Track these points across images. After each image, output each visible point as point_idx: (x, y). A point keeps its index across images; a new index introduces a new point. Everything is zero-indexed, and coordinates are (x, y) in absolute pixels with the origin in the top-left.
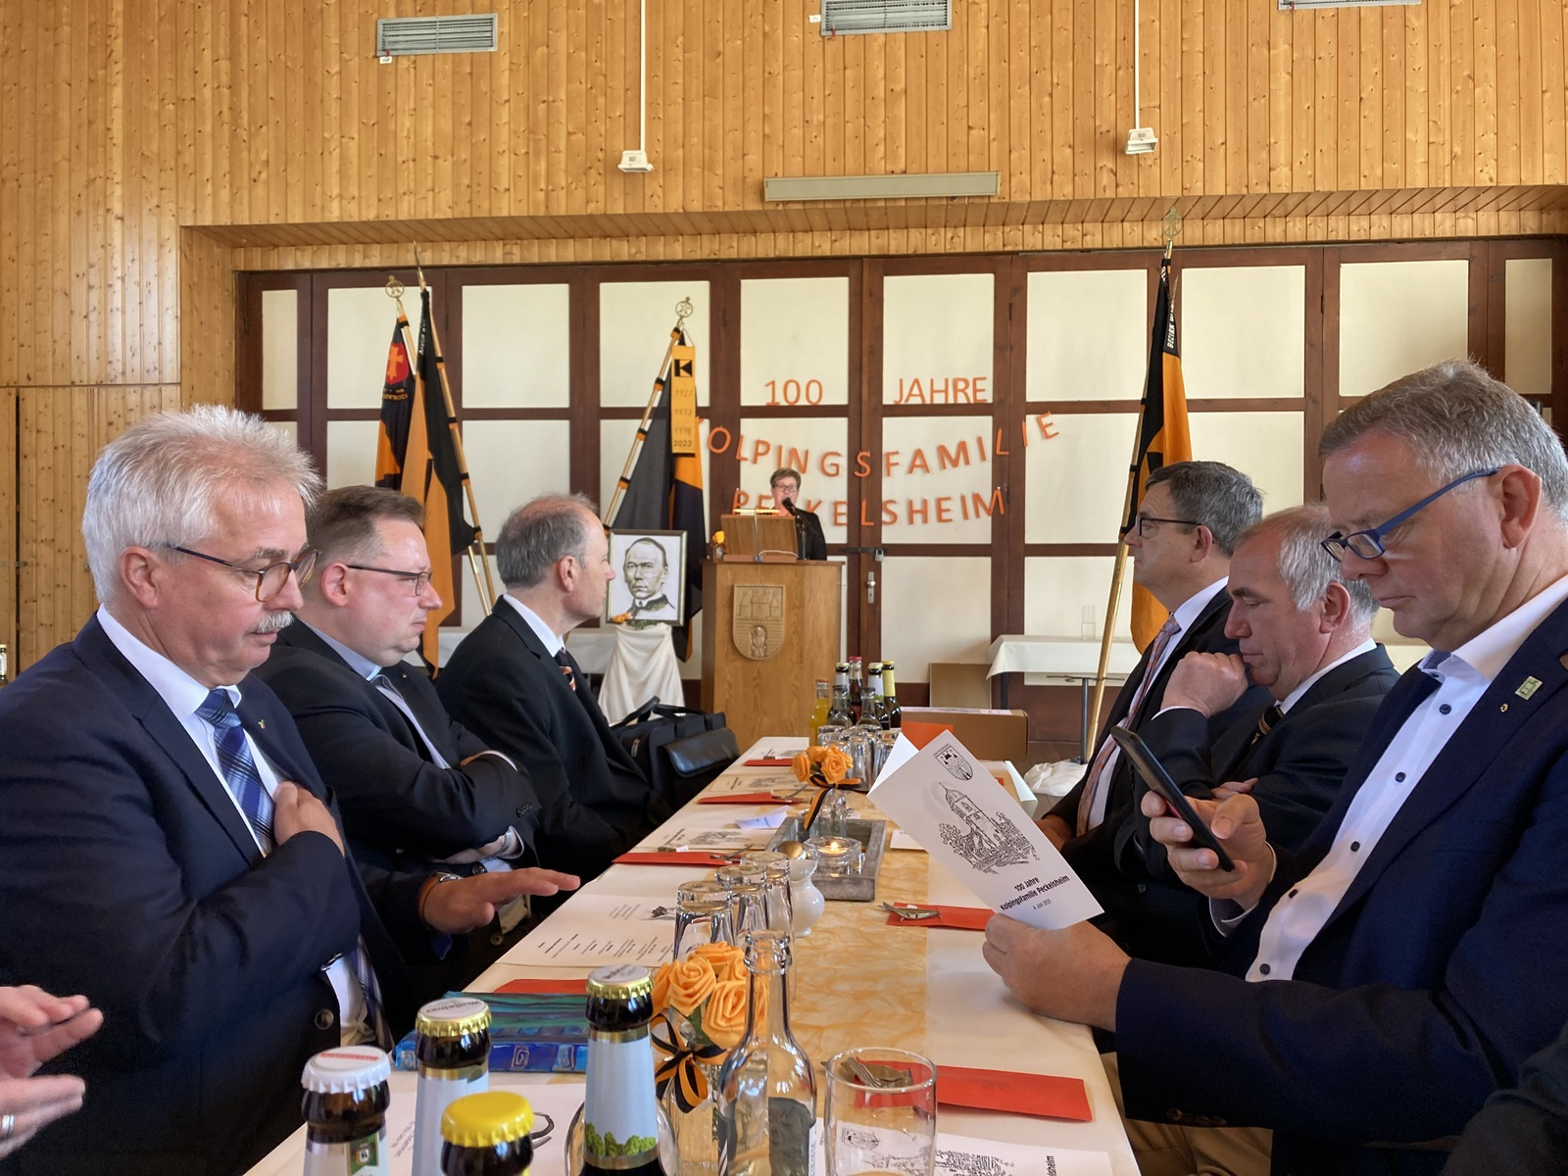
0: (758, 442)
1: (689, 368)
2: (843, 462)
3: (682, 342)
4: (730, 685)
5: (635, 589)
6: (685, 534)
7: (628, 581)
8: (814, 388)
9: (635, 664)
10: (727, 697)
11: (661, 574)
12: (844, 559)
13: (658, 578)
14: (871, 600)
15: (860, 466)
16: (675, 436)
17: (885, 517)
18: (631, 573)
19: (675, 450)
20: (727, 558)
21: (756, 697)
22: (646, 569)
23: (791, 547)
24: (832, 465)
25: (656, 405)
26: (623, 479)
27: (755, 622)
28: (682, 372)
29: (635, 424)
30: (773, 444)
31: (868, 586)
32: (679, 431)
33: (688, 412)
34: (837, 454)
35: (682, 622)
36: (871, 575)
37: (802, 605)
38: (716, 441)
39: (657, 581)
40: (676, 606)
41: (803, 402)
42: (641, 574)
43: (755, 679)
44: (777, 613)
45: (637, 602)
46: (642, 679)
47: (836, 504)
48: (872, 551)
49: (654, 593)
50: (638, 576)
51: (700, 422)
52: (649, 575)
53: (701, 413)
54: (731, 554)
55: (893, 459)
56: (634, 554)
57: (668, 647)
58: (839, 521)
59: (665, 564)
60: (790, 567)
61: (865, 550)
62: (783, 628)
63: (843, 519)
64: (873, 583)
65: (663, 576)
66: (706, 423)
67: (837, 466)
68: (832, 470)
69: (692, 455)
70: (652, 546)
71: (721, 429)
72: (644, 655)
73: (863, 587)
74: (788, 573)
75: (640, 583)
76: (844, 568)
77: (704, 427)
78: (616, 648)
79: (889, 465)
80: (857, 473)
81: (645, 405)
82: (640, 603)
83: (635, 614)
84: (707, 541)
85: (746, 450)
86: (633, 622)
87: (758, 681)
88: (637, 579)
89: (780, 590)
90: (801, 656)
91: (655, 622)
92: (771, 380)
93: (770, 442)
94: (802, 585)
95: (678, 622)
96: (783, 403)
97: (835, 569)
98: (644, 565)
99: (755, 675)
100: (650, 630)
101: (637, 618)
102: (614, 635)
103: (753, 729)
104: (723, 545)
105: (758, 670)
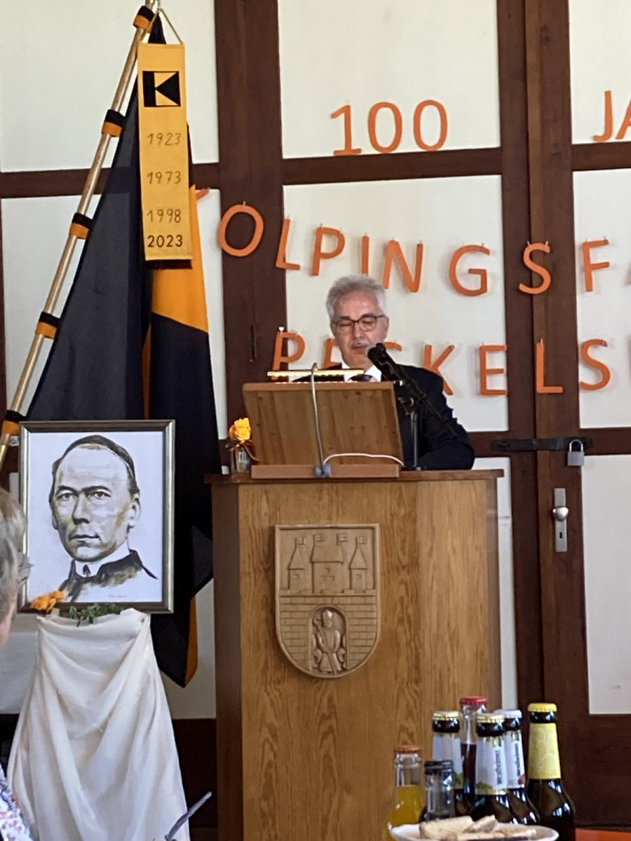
0: (320, 232)
1: (172, 88)
2: (494, 265)
3: (157, 37)
4: (272, 729)
6: (171, 426)
7: (59, 526)
8: (430, 118)
9: (78, 695)
10: (269, 756)
11: (125, 509)
12: (503, 463)
13: (121, 517)
14: (562, 545)
15: (530, 271)
16: (150, 227)
17: (585, 375)
18: (65, 509)
19: (151, 255)
20: (257, 472)
21: (327, 756)
22: (94, 499)
23: (389, 447)
24: (472, 271)
25: (108, 164)
26: (45, 318)
27: (321, 600)
28: (160, 98)
29: (68, 205)
30: (351, 233)
31: (554, 518)
32: (157, 217)
33: (174, 179)
34: (483, 250)
35: (170, 607)
36: (560, 494)
37: (415, 563)
38: (234, 232)
39: (118, 524)
41: (408, 146)
42: (85, 510)
43: (324, 717)
44: (364, 581)
46: (95, 725)
47: (483, 351)
48: (560, 444)
49: (113, 549)
50: (79, 515)
51: (199, 197)
52: (100, 513)
53: (200, 177)
54: (266, 463)
55: (597, 256)
56: (70, 469)
57: (144, 654)
58: (489, 387)
59: (134, 489)
60: (388, 485)
61: (547, 445)
62: (378, 613)
63: (499, 382)
64: (564, 512)
65: (131, 512)
66: (214, 195)
67: (483, 273)
68: (473, 283)
69: (185, 264)
70: (106, 452)
71: (244, 208)
72: (98, 675)
73: (543, 520)
74: (383, 498)
75: (83, 529)
76: (504, 485)
77: (209, 206)
78: (37, 664)
79: (590, 268)
80: (523, 288)
81: (89, 166)
83: (75, 593)
84: (222, 436)
85: (296, 249)
86: (73, 609)
87: (333, 722)
88: (77, 522)
89: (369, 532)
90: (417, 668)
91: (115, 609)
92: (341, 106)
93: (344, 231)
94: (415, 521)
95: (163, 604)
96: (369, 150)
97: (480, 485)
98: (89, 491)
99: (325, 711)
100: (107, 624)
101: (80, 600)
102: (37, 633)
103: (325, 821)
104: (249, 446)
105: (330, 699)
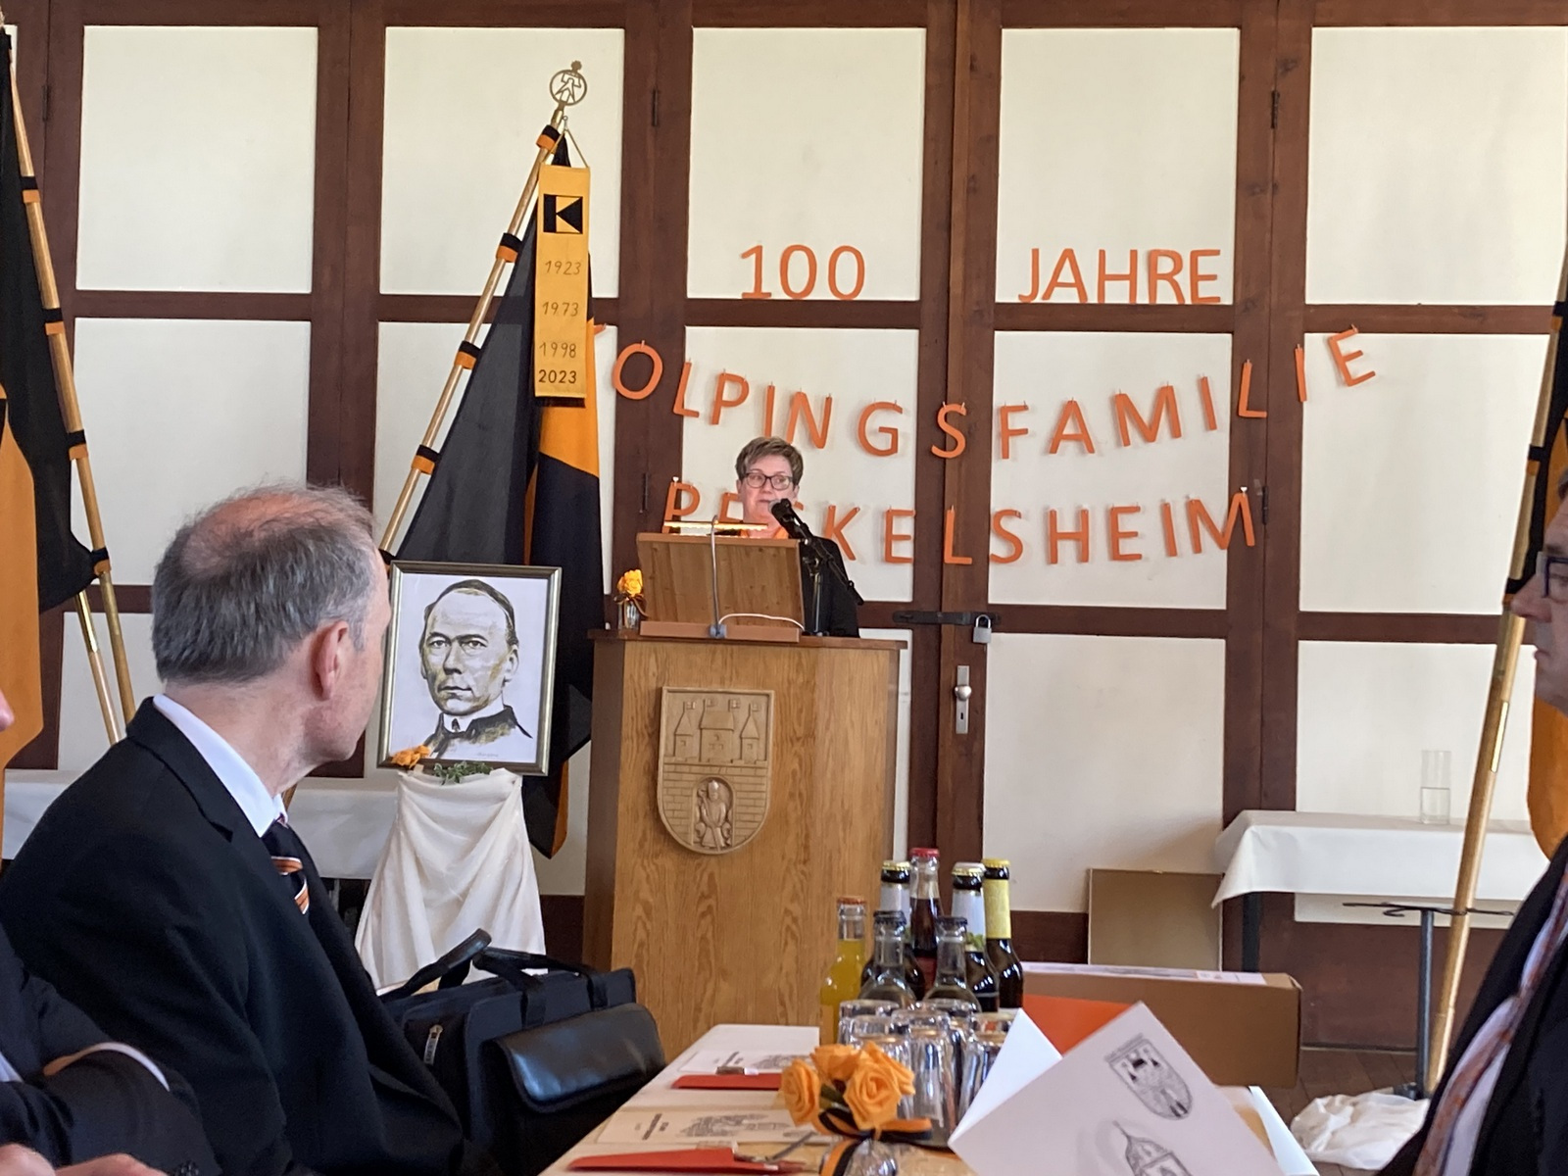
0: (723, 378)
1: (575, 215)
2: (906, 425)
3: (562, 159)
4: (648, 911)
5: (444, 693)
6: (557, 575)
7: (429, 676)
8: (847, 265)
9: (438, 858)
10: (641, 934)
11: (502, 661)
12: (905, 635)
13: (496, 669)
14: (963, 727)
15: (944, 433)
16: (542, 361)
17: (997, 547)
18: (437, 658)
19: (541, 390)
20: (646, 628)
21: (703, 938)
22: (469, 648)
23: (789, 608)
24: (882, 430)
25: (500, 292)
26: (423, 451)
27: (707, 770)
28: (561, 223)
29: (455, 333)
30: (756, 382)
31: (955, 697)
32: (549, 350)
33: (571, 309)
34: (896, 408)
35: (545, 769)
36: (964, 672)
37: (811, 735)
38: (631, 373)
39: (493, 676)
40: (533, 731)
41: (822, 293)
42: (458, 659)
43: (703, 897)
44: (754, 752)
45: (448, 721)
46: (454, 893)
47: (890, 515)
48: (966, 619)
49: (486, 703)
50: (451, 664)
51: (597, 332)
52: (475, 661)
53: (599, 311)
54: (657, 620)
55: (1016, 421)
56: (444, 615)
57: (513, 819)
58: (894, 554)
59: (512, 640)
60: (786, 650)
61: (953, 618)
62: (767, 786)
63: (905, 550)
64: (967, 691)
65: (507, 665)
66: (610, 332)
67: (894, 432)
68: (882, 442)
69: (578, 403)
70: (485, 598)
71: (643, 348)
72: (460, 838)
73: (944, 697)
74: (781, 665)
75: (455, 680)
76: (906, 656)
77: (607, 339)
78: (397, 825)
79: (1008, 433)
80: (935, 450)
81: (480, 293)
82: (455, 724)
83: (441, 749)
84: (607, 591)
85: (696, 395)
86: (438, 766)
87: (712, 902)
88: (449, 672)
89: (764, 699)
90: (806, 847)
91: (487, 768)
92: (754, 245)
93: (748, 379)
94: (813, 691)
95: (536, 766)
96: (779, 294)
97: (884, 657)
98: (464, 640)
99: (704, 888)
100: (475, 783)
101: (446, 756)
102: (395, 793)
103: (698, 1009)
104: (640, 601)
105: (711, 876)
